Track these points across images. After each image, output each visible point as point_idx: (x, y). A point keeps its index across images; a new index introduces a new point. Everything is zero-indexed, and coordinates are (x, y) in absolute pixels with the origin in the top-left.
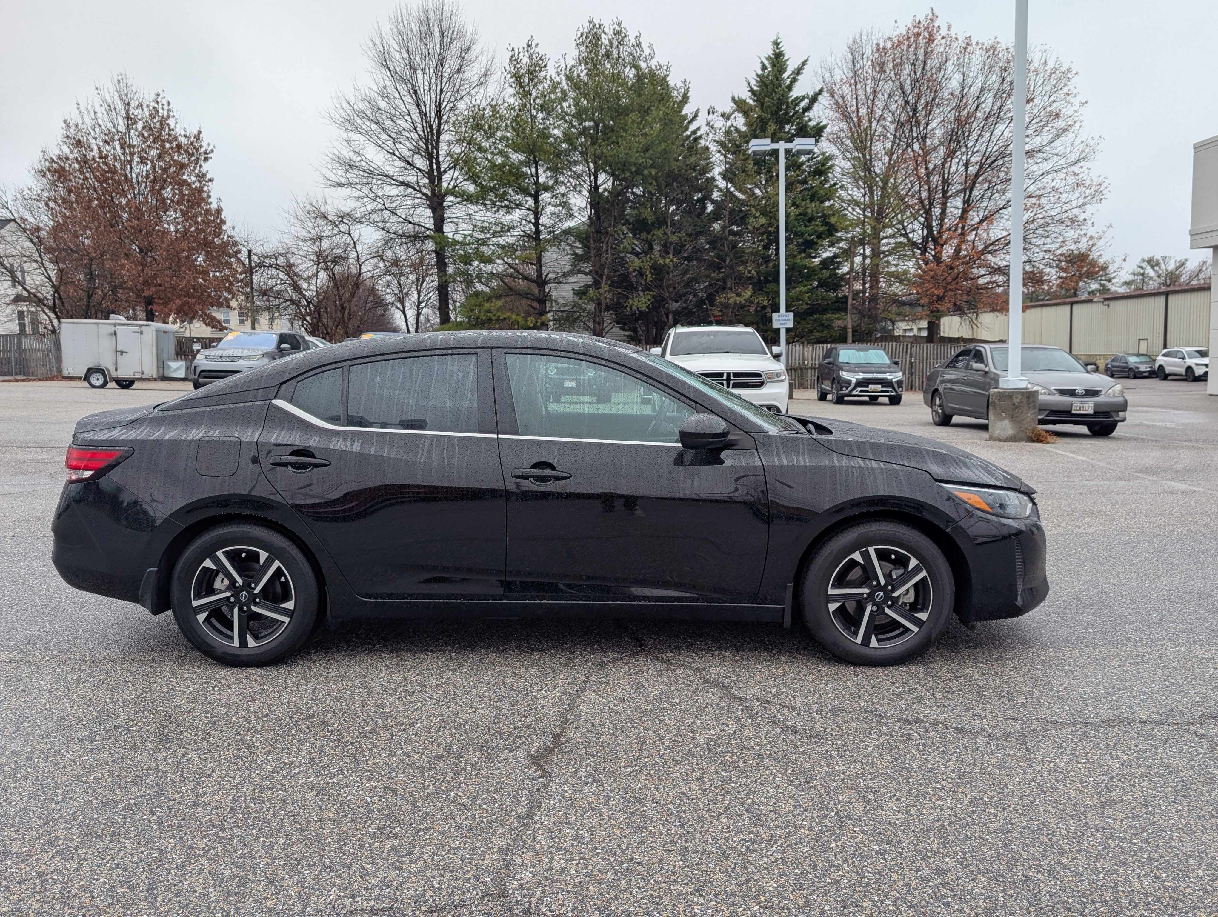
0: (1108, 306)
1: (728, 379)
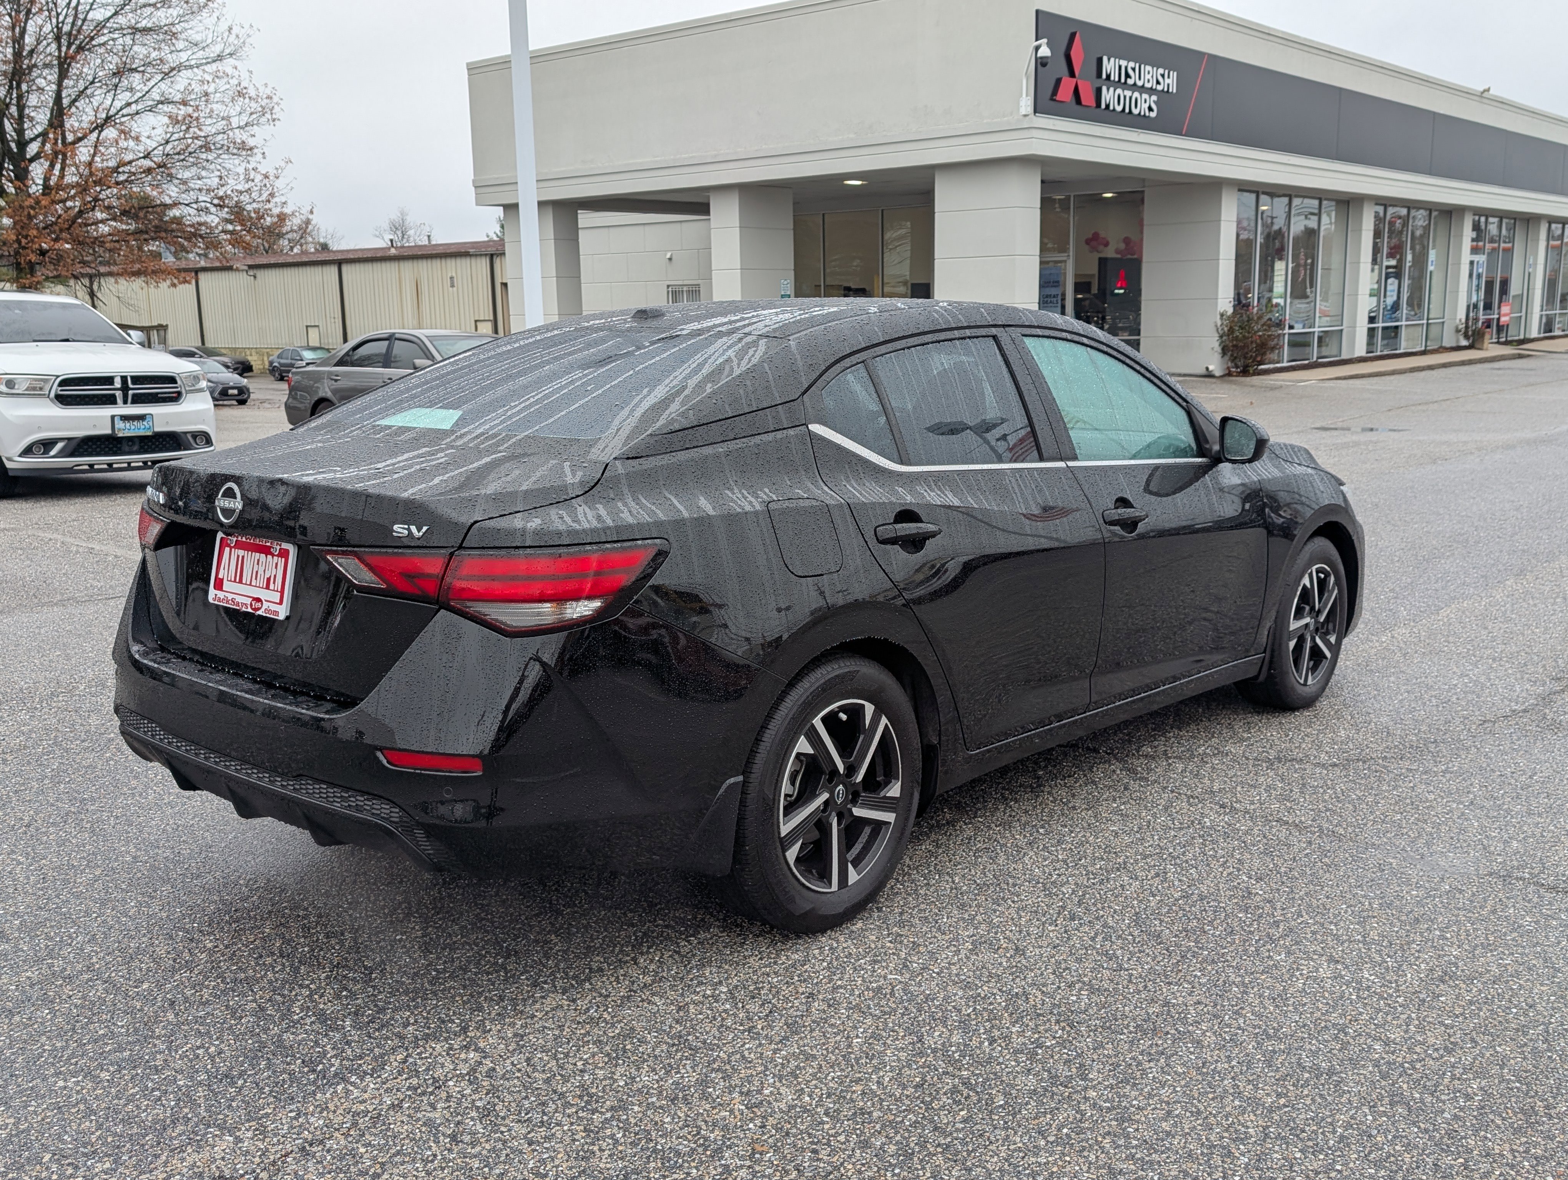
0: (255, 277)
1: (125, 388)
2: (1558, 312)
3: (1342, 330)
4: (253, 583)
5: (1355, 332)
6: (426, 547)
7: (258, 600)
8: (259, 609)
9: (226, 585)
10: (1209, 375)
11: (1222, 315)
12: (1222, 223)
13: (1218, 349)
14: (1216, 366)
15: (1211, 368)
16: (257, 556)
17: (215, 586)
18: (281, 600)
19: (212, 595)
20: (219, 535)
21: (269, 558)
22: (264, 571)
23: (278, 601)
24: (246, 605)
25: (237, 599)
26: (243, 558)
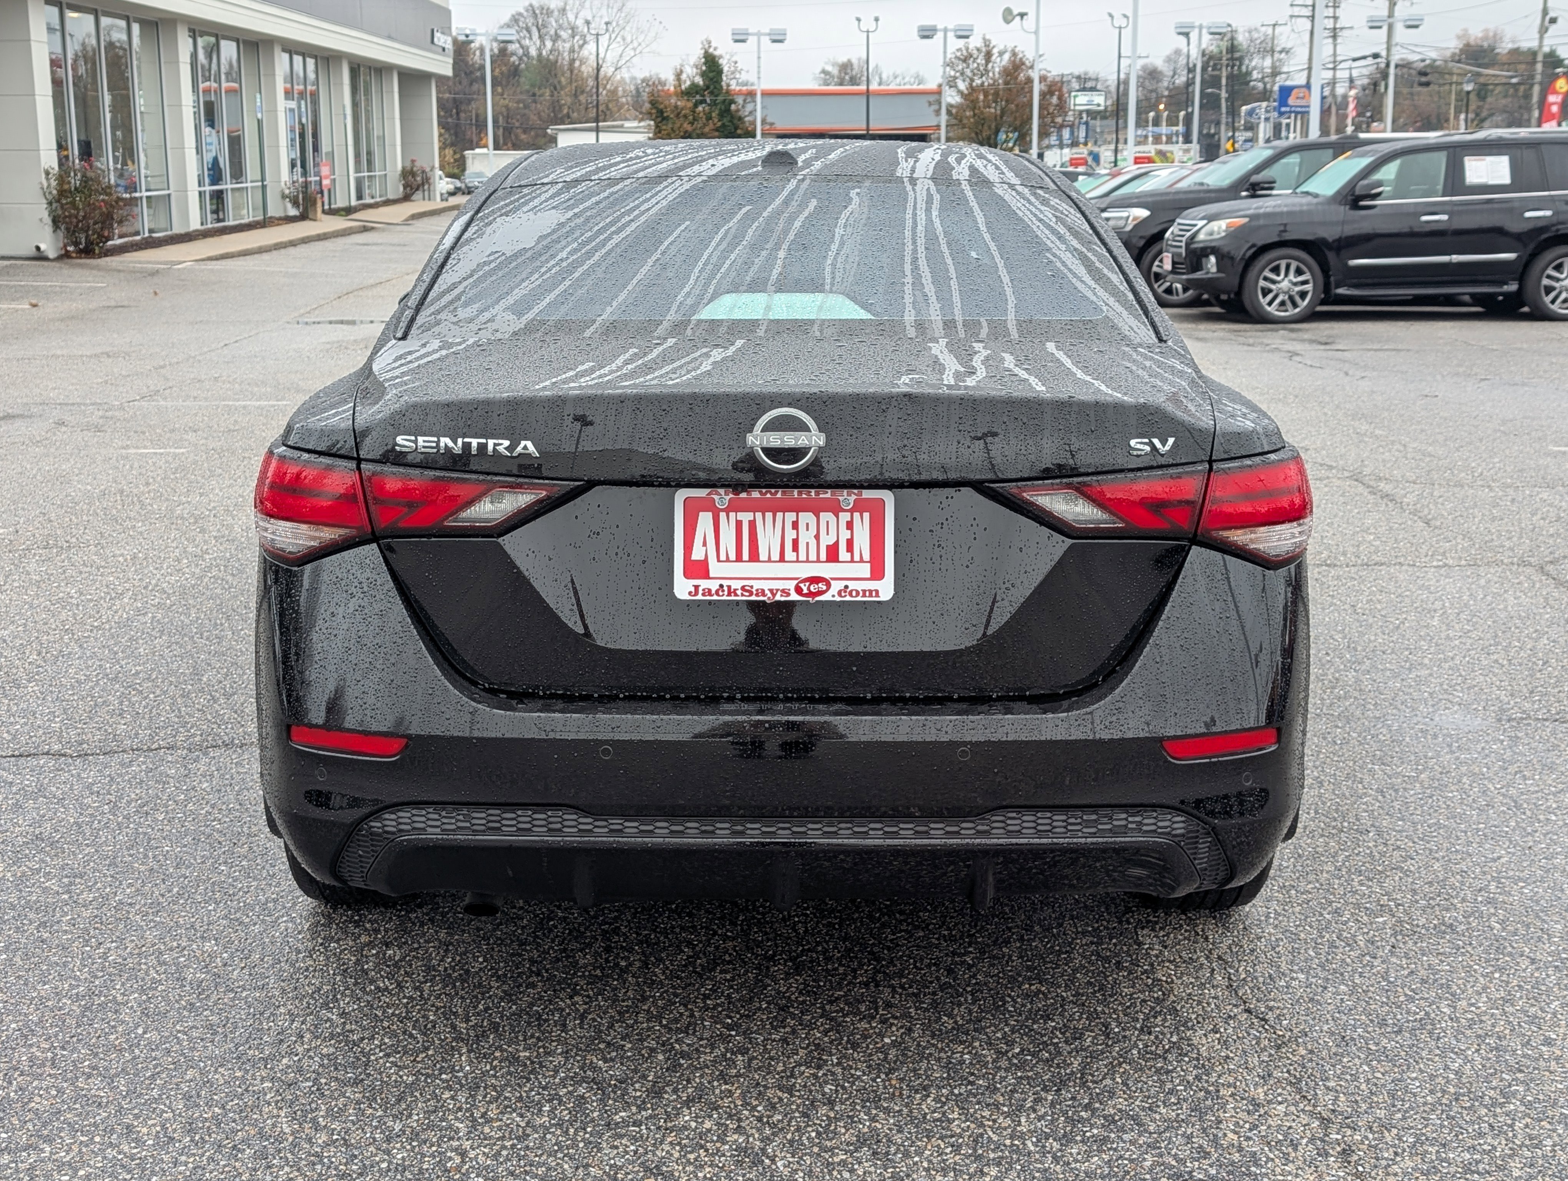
2: (366, 174)
3: (169, 195)
4: (790, 555)
5: (186, 197)
6: (1177, 465)
9: (714, 568)
10: (40, 257)
11: (47, 173)
12: (33, 43)
13: (48, 220)
14: (49, 245)
15: (43, 247)
16: (791, 517)
17: (688, 574)
18: (877, 573)
19: (683, 588)
20: (681, 496)
21: (826, 516)
22: (817, 537)
23: (868, 575)
24: (785, 592)
25: (757, 585)
26: (752, 524)
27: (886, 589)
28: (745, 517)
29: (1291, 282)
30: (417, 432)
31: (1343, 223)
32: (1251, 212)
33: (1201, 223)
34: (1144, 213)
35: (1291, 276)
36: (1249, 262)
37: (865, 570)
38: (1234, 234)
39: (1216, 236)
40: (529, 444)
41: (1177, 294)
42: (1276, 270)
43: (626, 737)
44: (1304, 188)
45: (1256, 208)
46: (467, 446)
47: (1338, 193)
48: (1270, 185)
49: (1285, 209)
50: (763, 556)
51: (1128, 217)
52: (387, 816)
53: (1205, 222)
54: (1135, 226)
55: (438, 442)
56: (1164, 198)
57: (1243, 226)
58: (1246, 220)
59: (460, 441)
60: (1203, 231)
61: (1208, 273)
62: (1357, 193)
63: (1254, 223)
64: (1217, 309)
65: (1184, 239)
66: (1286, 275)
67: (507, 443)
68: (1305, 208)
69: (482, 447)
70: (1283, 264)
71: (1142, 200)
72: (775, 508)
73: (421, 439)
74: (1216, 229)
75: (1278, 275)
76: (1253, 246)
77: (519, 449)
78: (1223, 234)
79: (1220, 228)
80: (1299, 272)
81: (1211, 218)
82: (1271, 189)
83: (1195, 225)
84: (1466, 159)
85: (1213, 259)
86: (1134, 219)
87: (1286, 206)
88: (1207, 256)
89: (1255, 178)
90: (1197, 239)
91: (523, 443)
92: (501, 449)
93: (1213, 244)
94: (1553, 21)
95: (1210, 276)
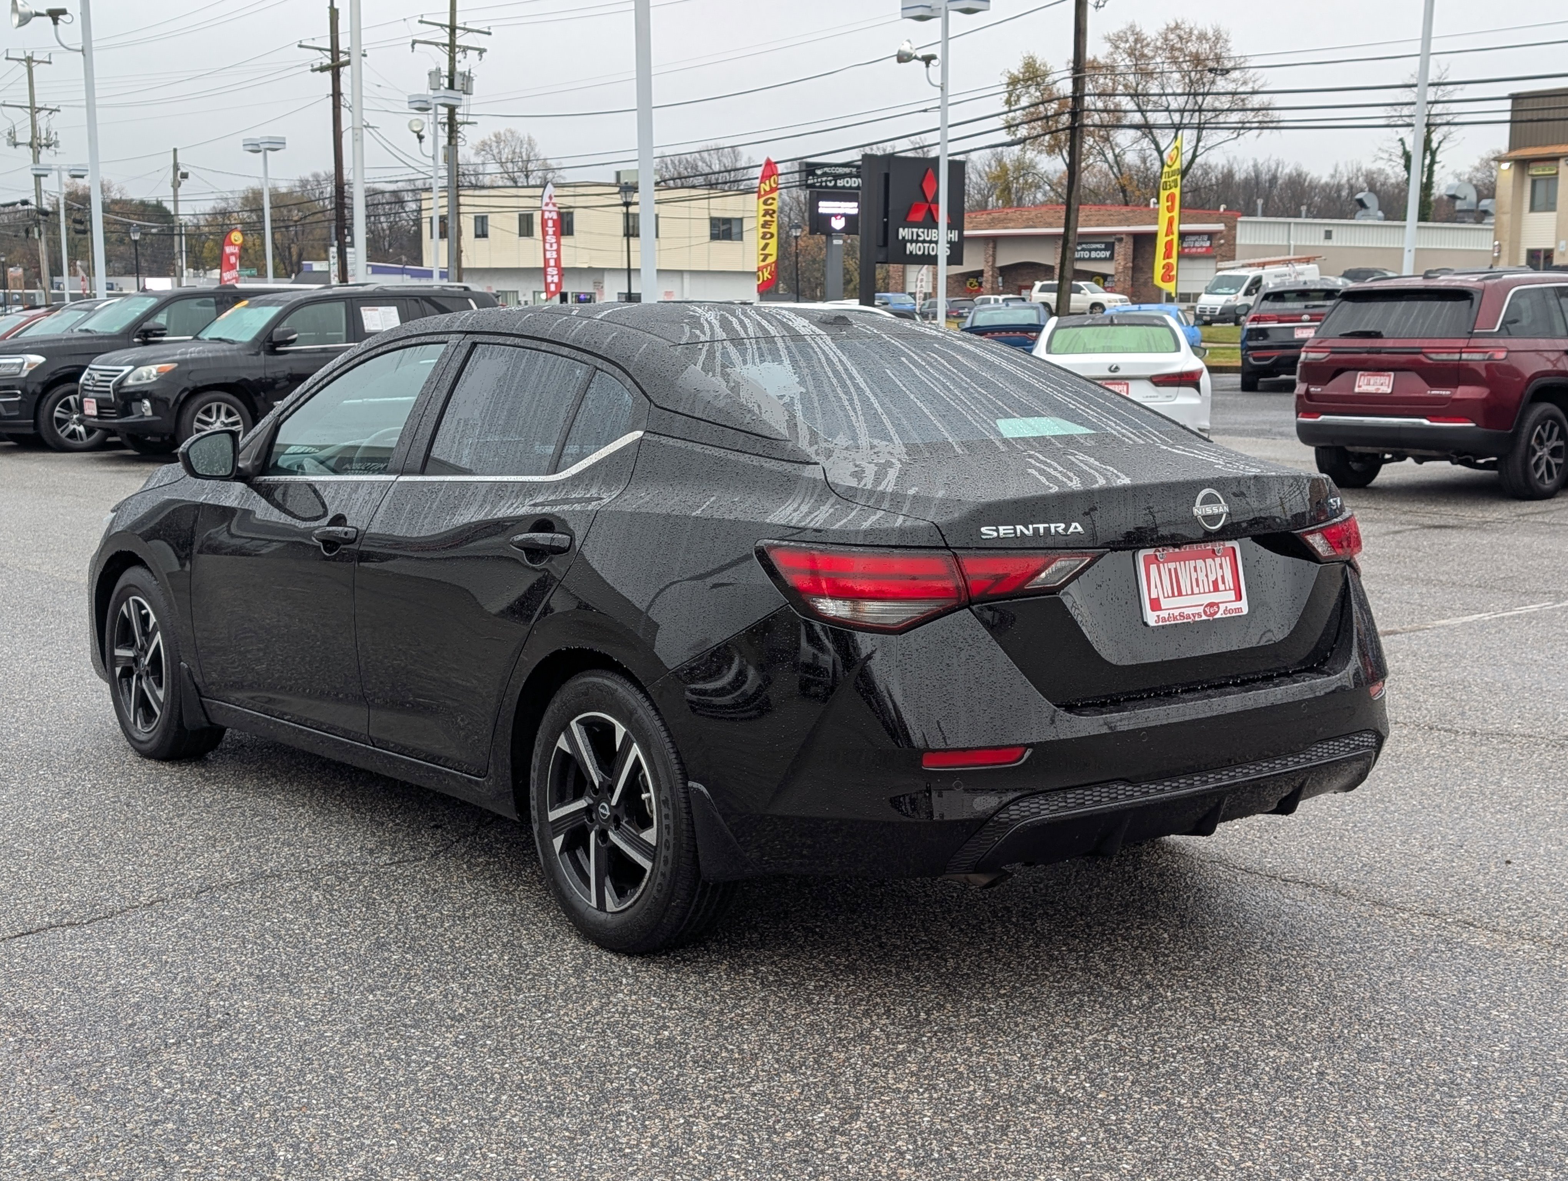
4: (1196, 590)
7: (1211, 605)
8: (1216, 613)
9: (1164, 603)
16: (1192, 563)
17: (1153, 609)
18: (1239, 597)
19: (1151, 618)
20: (1142, 554)
21: (1209, 561)
22: (1207, 576)
23: (1234, 598)
24: (1199, 615)
25: (1187, 611)
26: (1176, 570)
27: (1244, 606)
28: (1172, 566)
29: (223, 423)
30: (996, 523)
31: (265, 367)
32: (177, 357)
33: (127, 369)
34: (39, 359)
35: (223, 418)
36: (182, 406)
37: (1232, 595)
38: (165, 379)
39: (144, 381)
40: (1078, 525)
41: (82, 439)
42: (208, 412)
43: (1153, 724)
44: (206, 335)
45: (181, 354)
46: (1036, 530)
47: (256, 339)
48: (161, 331)
49: (210, 355)
50: (1184, 593)
51: (23, 364)
52: (1012, 808)
53: (131, 367)
54: (31, 372)
55: (1015, 529)
56: (57, 344)
57: (174, 370)
58: (176, 365)
59: (1030, 527)
60: (131, 376)
61: (143, 416)
62: (274, 339)
63: (184, 368)
64: (131, 452)
65: (111, 384)
66: (218, 417)
67: (1063, 526)
68: (228, 353)
69: (1047, 530)
70: (214, 406)
71: (34, 346)
72: (1185, 559)
73: (1001, 528)
74: (145, 374)
75: (211, 417)
76: (185, 389)
77: (1071, 530)
78: (155, 379)
79: (150, 372)
80: (229, 414)
81: (137, 364)
82: (163, 335)
83: (122, 371)
84: (362, 309)
85: (147, 403)
86: (30, 365)
87: (209, 351)
88: (140, 400)
89: (147, 325)
90: (125, 384)
91: (1074, 525)
92: (1060, 530)
93: (145, 389)
94: (185, 176)
95: (145, 419)
